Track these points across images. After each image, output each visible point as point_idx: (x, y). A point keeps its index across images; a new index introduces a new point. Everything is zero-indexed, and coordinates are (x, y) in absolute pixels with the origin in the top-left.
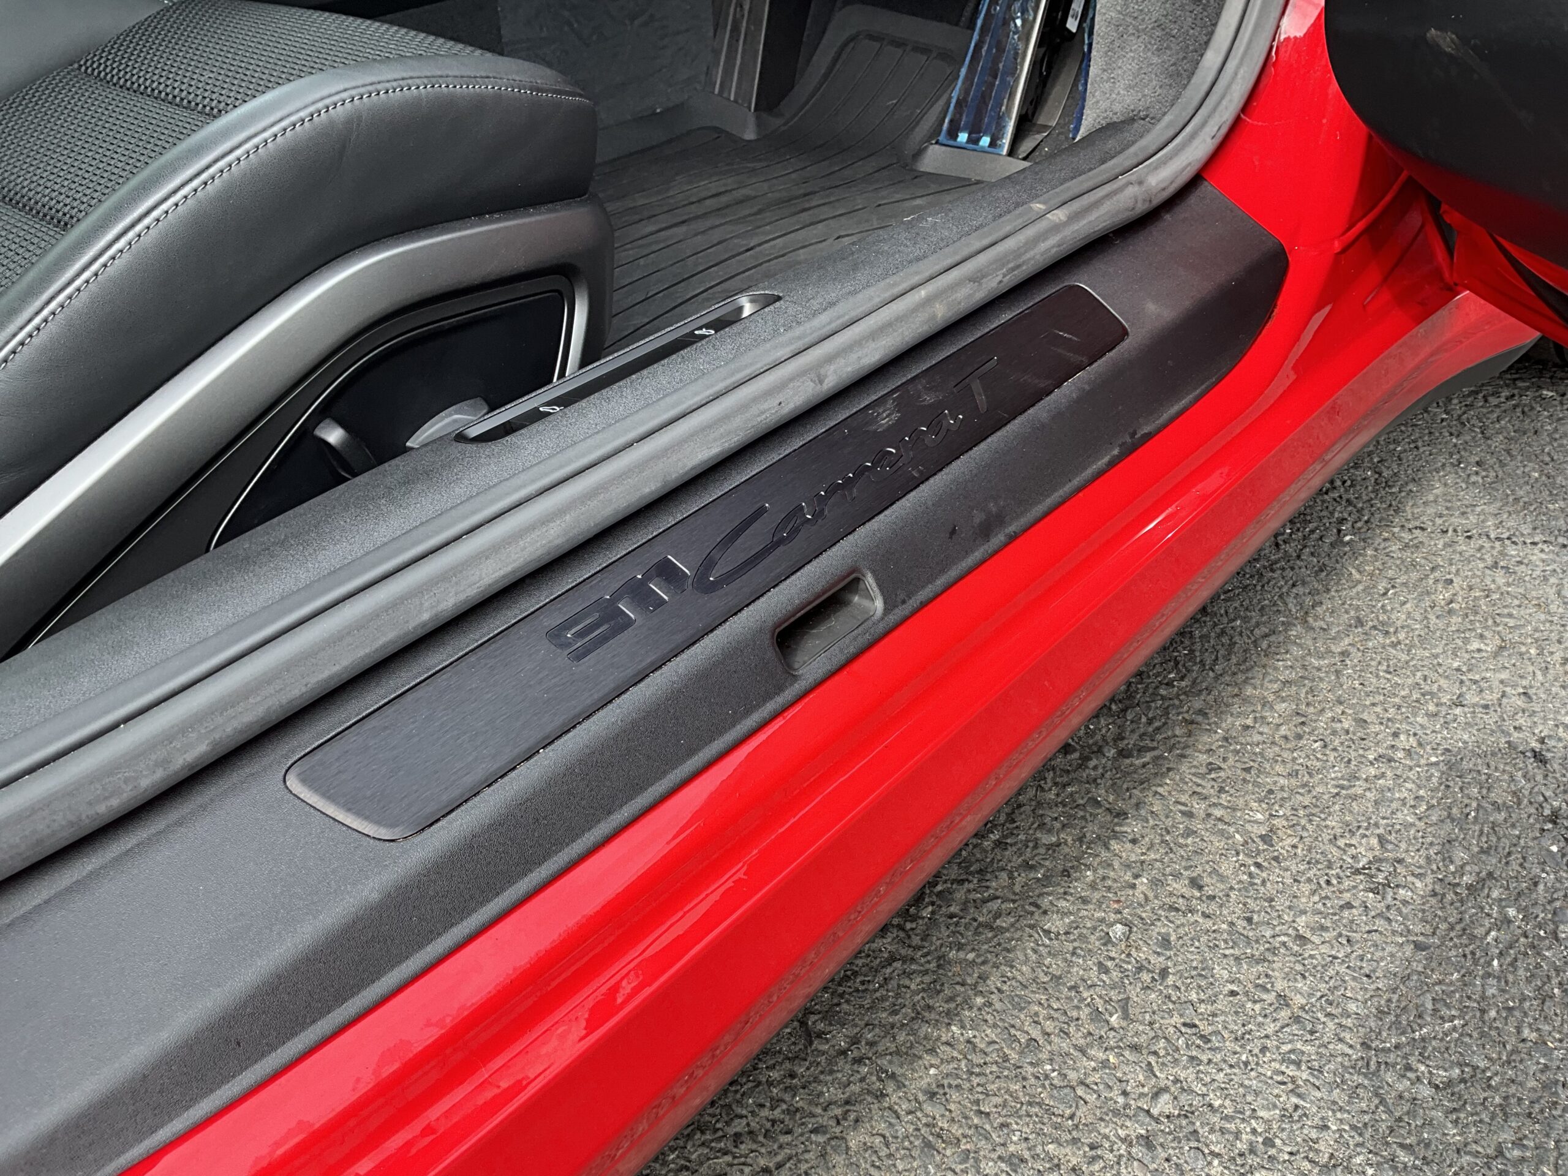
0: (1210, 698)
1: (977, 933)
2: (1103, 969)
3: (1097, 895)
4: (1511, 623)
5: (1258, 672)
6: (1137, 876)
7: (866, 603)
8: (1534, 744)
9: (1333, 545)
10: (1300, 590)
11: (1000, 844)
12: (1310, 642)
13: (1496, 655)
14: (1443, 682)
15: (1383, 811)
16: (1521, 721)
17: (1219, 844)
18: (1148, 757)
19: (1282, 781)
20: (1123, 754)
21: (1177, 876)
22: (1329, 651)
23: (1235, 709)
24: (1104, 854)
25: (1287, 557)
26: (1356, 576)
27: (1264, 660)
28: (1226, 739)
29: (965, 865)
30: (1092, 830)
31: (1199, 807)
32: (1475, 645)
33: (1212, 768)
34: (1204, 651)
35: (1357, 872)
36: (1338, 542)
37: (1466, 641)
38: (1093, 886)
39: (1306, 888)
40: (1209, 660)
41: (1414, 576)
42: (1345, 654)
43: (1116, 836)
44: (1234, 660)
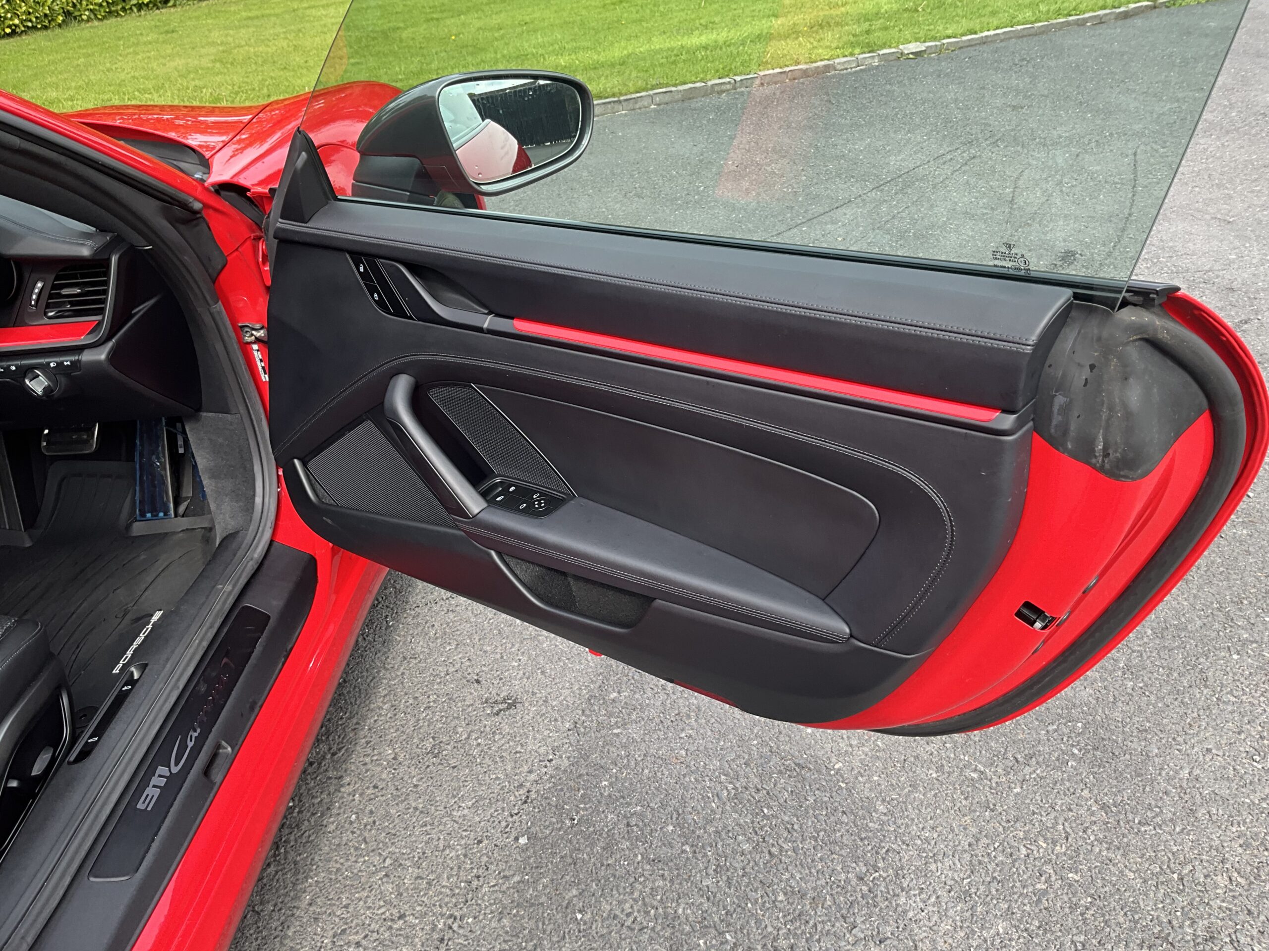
0: (359, 716)
1: (304, 846)
2: (353, 833)
3: (342, 810)
4: (458, 633)
5: (373, 697)
6: (354, 796)
7: (225, 751)
8: (476, 677)
9: (386, 629)
10: (379, 655)
11: (299, 812)
12: (389, 676)
13: (456, 648)
14: (440, 669)
15: (431, 727)
16: (470, 670)
17: (379, 769)
18: (343, 751)
19: (394, 735)
20: (334, 754)
21: (368, 788)
22: (397, 676)
23: (369, 716)
24: (340, 795)
25: (370, 642)
26: (398, 638)
27: (375, 691)
28: (369, 729)
29: (290, 827)
30: (332, 789)
31: (368, 760)
32: (448, 648)
33: (368, 743)
34: (350, 698)
35: (428, 753)
36: (388, 627)
37: (445, 648)
38: (340, 808)
39: (413, 768)
40: (353, 700)
41: (420, 629)
42: (403, 674)
43: (342, 786)
44: (363, 696)
